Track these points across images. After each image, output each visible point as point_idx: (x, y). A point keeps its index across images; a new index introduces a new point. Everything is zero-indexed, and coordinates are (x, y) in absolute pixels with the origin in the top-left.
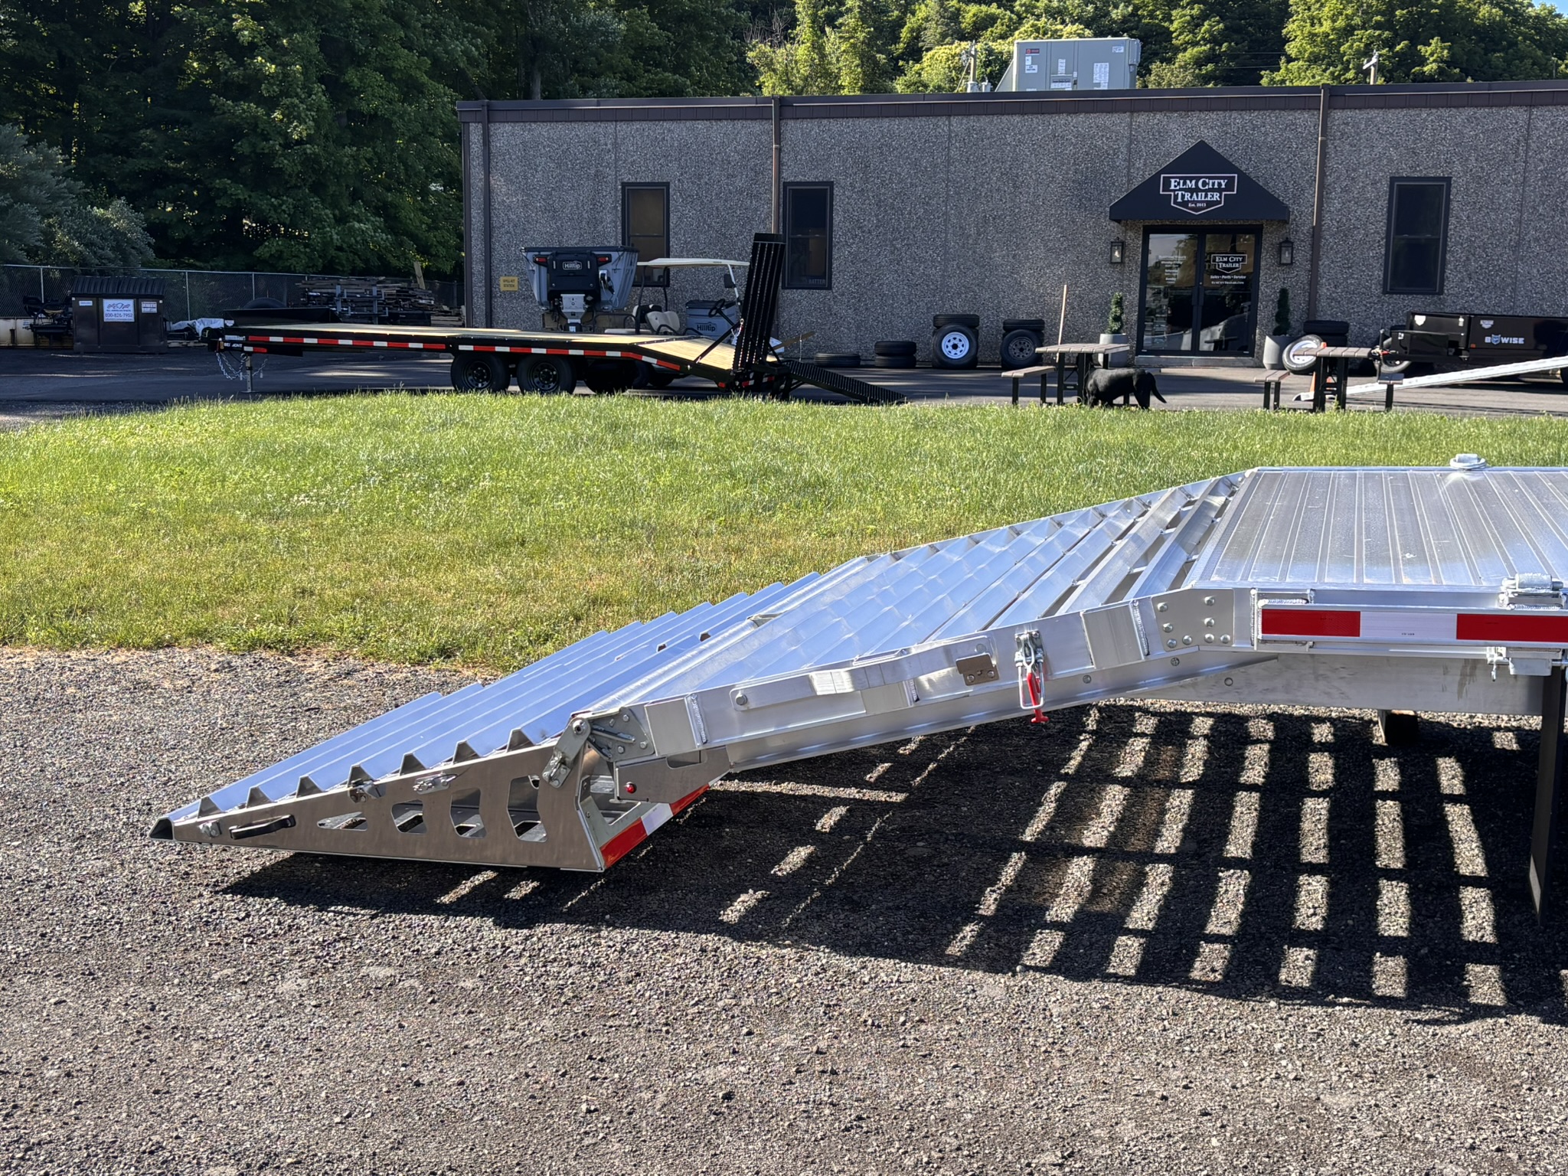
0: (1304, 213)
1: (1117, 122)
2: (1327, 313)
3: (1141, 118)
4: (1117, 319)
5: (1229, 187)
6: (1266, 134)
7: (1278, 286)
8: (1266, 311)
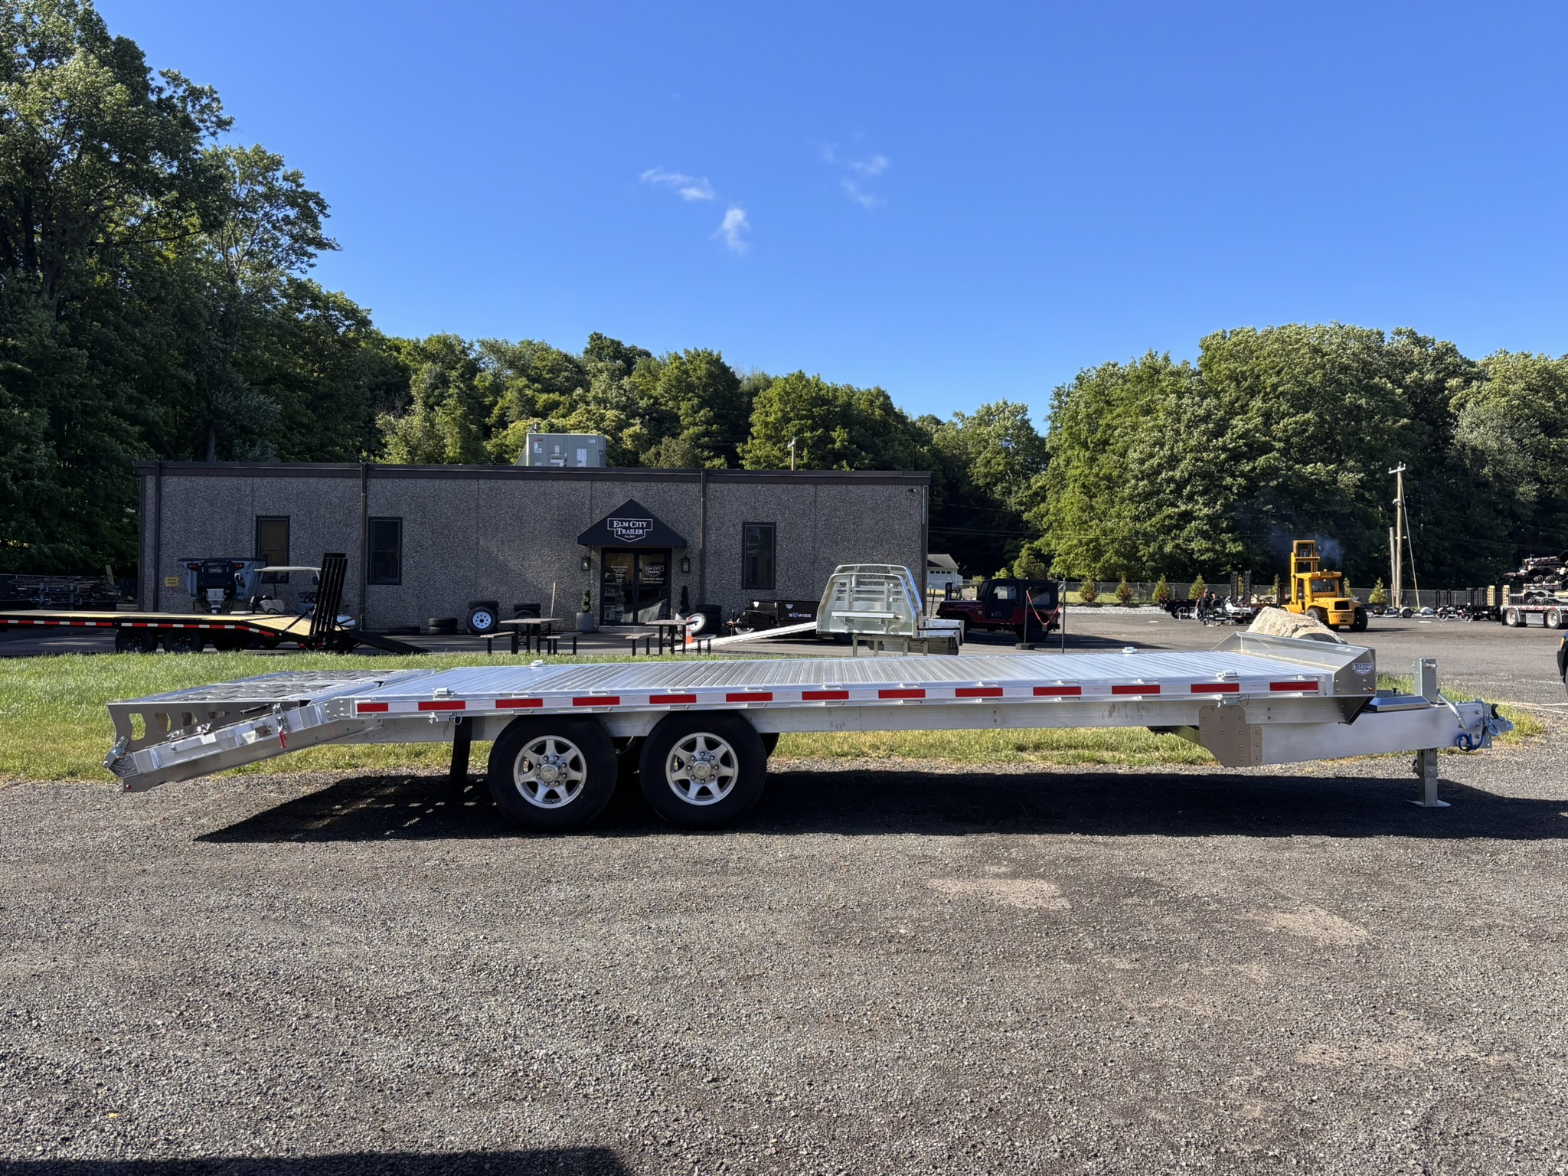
0: (696, 541)
1: (583, 486)
2: (711, 600)
3: (597, 485)
4: (586, 604)
5: (648, 526)
6: (671, 496)
7: (682, 584)
8: (676, 599)
